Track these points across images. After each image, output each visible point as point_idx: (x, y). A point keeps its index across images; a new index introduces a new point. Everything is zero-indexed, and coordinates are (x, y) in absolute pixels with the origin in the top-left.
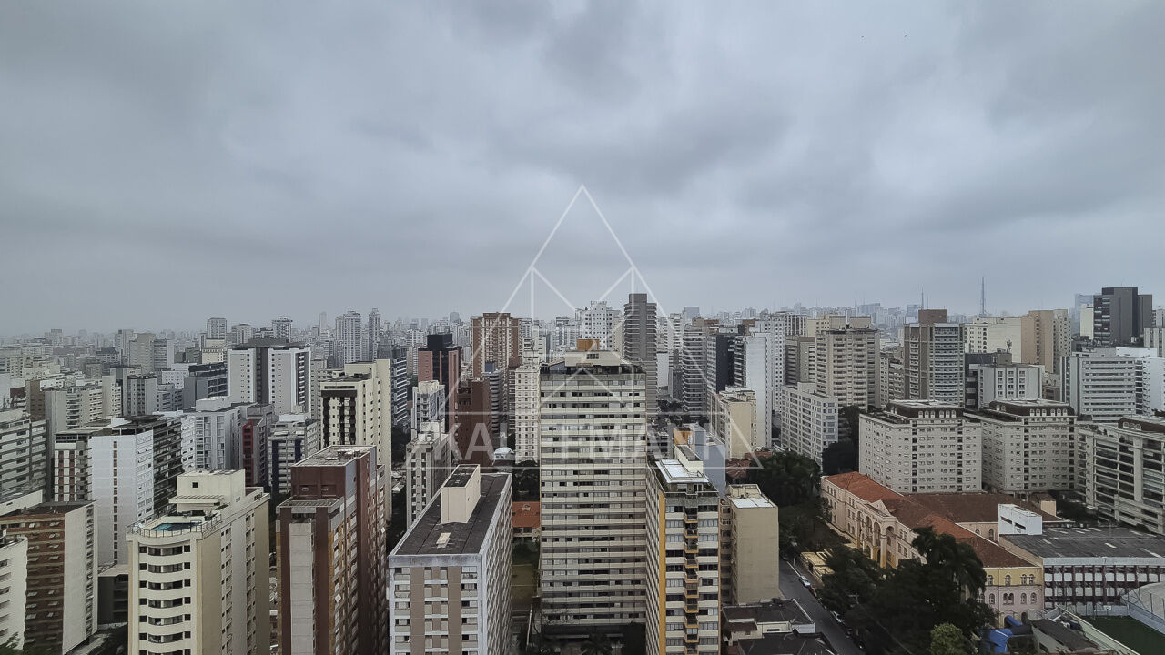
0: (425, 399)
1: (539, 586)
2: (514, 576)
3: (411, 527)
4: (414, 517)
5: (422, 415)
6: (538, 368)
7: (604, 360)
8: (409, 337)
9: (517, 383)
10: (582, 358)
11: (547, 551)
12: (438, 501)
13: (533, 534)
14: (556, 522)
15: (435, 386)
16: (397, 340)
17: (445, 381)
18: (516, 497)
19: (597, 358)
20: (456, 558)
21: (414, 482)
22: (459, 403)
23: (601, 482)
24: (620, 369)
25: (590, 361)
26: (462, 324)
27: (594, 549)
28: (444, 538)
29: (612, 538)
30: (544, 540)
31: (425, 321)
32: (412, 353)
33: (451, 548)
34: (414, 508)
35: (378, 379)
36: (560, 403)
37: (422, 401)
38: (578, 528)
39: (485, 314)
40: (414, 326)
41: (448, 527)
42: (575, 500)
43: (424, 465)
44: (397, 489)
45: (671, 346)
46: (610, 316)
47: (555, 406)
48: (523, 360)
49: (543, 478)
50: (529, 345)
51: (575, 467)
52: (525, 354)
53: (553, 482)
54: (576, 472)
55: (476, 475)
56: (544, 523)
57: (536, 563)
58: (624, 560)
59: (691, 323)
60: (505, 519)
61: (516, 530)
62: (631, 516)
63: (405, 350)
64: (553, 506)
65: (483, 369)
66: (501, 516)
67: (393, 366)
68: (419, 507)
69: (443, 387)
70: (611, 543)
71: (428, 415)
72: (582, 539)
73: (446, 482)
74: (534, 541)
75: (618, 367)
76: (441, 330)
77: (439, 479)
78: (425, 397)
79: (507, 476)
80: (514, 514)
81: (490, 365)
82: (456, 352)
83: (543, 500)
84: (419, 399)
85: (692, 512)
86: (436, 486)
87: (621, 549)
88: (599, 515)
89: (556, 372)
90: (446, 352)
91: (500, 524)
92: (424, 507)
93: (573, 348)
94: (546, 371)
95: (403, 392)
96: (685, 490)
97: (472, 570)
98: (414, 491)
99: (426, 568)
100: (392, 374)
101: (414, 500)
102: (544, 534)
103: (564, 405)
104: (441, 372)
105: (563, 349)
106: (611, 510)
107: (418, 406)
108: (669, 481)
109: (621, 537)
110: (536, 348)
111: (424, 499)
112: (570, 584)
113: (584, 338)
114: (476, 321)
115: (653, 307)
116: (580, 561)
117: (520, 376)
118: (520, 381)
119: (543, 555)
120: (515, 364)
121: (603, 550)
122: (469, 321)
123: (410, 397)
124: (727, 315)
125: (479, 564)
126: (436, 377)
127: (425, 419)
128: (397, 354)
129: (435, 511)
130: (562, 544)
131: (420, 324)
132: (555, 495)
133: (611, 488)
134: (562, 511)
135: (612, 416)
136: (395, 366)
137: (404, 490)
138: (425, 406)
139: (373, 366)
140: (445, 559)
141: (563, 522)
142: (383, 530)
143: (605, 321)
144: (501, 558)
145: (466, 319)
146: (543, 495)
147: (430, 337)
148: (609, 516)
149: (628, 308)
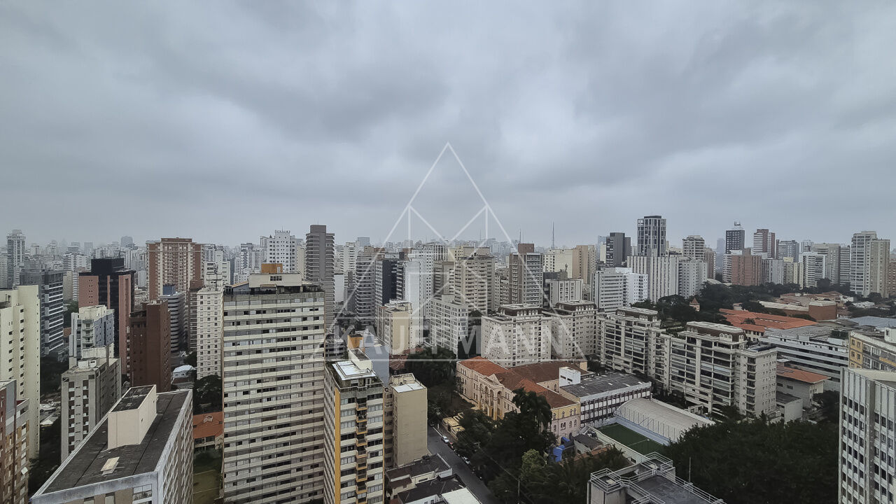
0: (88, 325)
1: (222, 488)
2: (195, 484)
3: (66, 460)
4: (71, 449)
5: (83, 341)
6: (221, 289)
7: (288, 281)
8: (66, 260)
9: (199, 304)
10: (265, 281)
11: (230, 455)
12: (105, 427)
13: (217, 442)
14: (239, 428)
15: (102, 311)
16: (50, 264)
17: (115, 305)
18: (197, 410)
19: (281, 280)
20: (126, 481)
21: (71, 412)
22: (132, 326)
23: (283, 387)
24: (301, 289)
25: (273, 282)
26: (137, 248)
27: (277, 445)
28: (111, 464)
29: (294, 433)
30: (227, 445)
31: (88, 245)
32: (71, 279)
33: (119, 472)
34: (71, 439)
35: (21, 307)
36: (243, 321)
37: (84, 327)
38: (261, 429)
39: (163, 240)
40: (74, 250)
41: (114, 453)
42: (259, 405)
43: (86, 393)
44: (48, 422)
45: (346, 268)
46: (293, 242)
47: (238, 323)
48: (206, 283)
49: (226, 390)
50: (212, 269)
51: (258, 376)
52: (207, 278)
53: (236, 392)
54: (259, 381)
55: (153, 395)
56: (227, 430)
57: (219, 468)
58: (304, 450)
59: (363, 250)
60: (185, 433)
61: (197, 441)
62: (310, 412)
63: (60, 275)
64: (236, 414)
65: (161, 292)
66: (180, 430)
67: (43, 292)
68: (78, 437)
69: (112, 311)
70: (293, 438)
71: (92, 341)
72: (265, 439)
73: (114, 407)
74: (217, 448)
75: (299, 287)
76: (110, 254)
77: (105, 405)
78: (88, 323)
79: (187, 392)
80: (194, 427)
81: (168, 289)
82: (129, 276)
83: (226, 410)
84: (79, 325)
85: (362, 402)
86: (102, 411)
87: (302, 441)
88: (282, 415)
89: (240, 293)
90: (115, 277)
91: (179, 438)
92: (84, 436)
93: (257, 271)
94: (229, 293)
95: (58, 319)
96: (357, 384)
97: (145, 489)
98: (71, 421)
99: (86, 499)
100: (43, 301)
101: (71, 430)
102: (227, 440)
103: (248, 323)
104: (108, 296)
105: (248, 272)
106: (293, 409)
107: (79, 332)
108: (343, 379)
109: (302, 431)
110: (220, 271)
111: (86, 428)
112: (253, 479)
113: (268, 262)
114: (153, 247)
115: (331, 237)
116: (263, 458)
117: (202, 297)
118: (202, 303)
119: (226, 460)
120: (196, 286)
121: (285, 444)
122: (145, 245)
123: (67, 323)
124: (391, 244)
125: (155, 481)
126: (102, 301)
127: (88, 346)
128: (49, 281)
129: (101, 437)
130: (245, 446)
131: (82, 247)
132: (239, 403)
133: (293, 390)
134: (247, 417)
135: (294, 329)
136: (47, 292)
137: (58, 424)
138: (88, 332)
139: (13, 293)
140: (112, 485)
141: (247, 427)
142: (25, 471)
143: (289, 248)
144: (180, 470)
145: (141, 244)
146: (226, 405)
147: (95, 262)
148: (291, 415)
149: (308, 237)
